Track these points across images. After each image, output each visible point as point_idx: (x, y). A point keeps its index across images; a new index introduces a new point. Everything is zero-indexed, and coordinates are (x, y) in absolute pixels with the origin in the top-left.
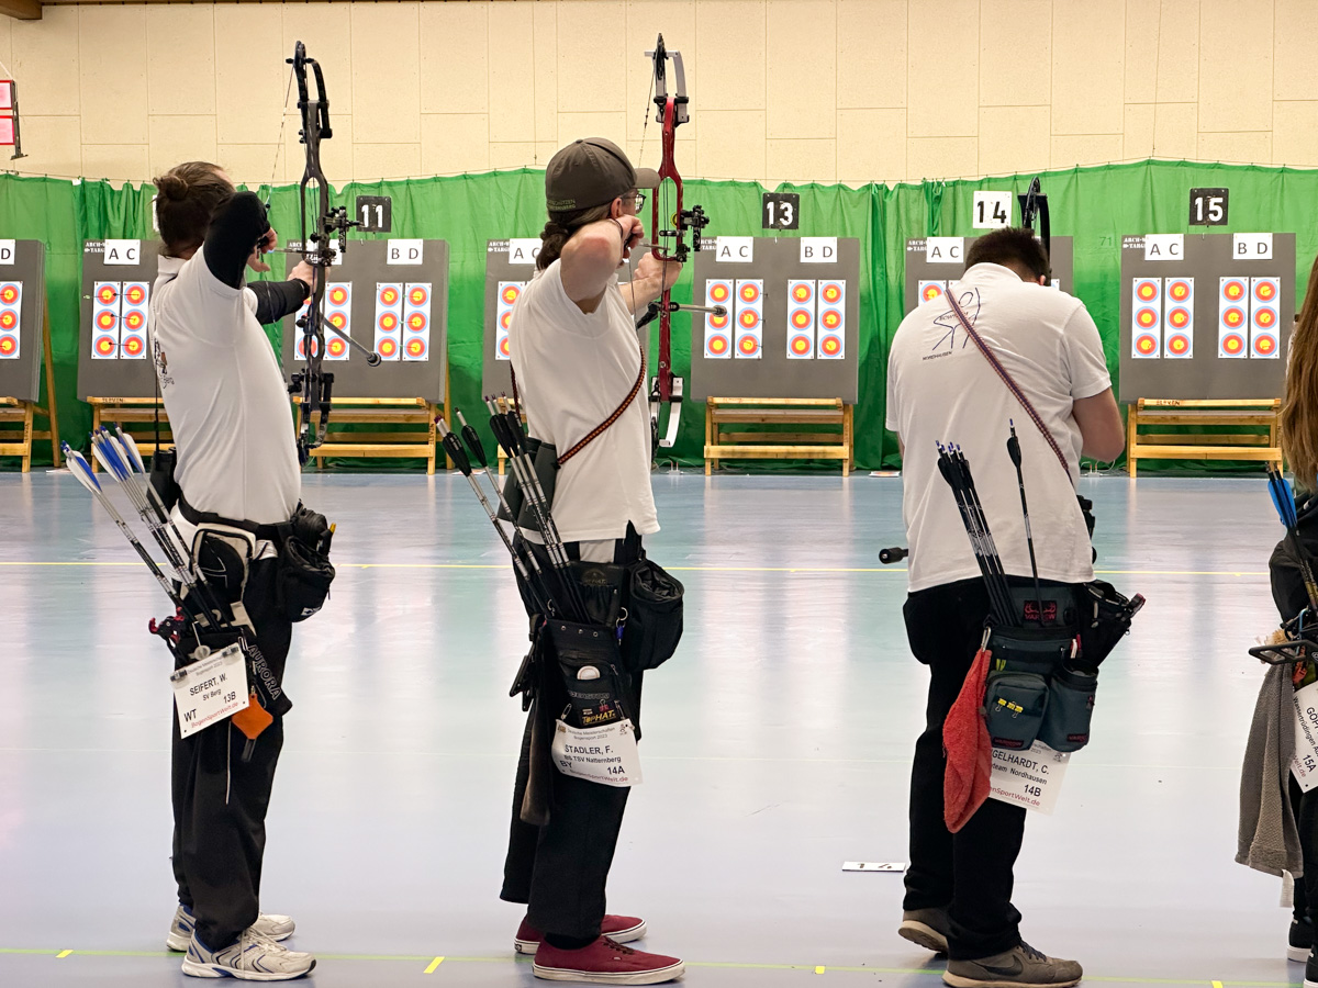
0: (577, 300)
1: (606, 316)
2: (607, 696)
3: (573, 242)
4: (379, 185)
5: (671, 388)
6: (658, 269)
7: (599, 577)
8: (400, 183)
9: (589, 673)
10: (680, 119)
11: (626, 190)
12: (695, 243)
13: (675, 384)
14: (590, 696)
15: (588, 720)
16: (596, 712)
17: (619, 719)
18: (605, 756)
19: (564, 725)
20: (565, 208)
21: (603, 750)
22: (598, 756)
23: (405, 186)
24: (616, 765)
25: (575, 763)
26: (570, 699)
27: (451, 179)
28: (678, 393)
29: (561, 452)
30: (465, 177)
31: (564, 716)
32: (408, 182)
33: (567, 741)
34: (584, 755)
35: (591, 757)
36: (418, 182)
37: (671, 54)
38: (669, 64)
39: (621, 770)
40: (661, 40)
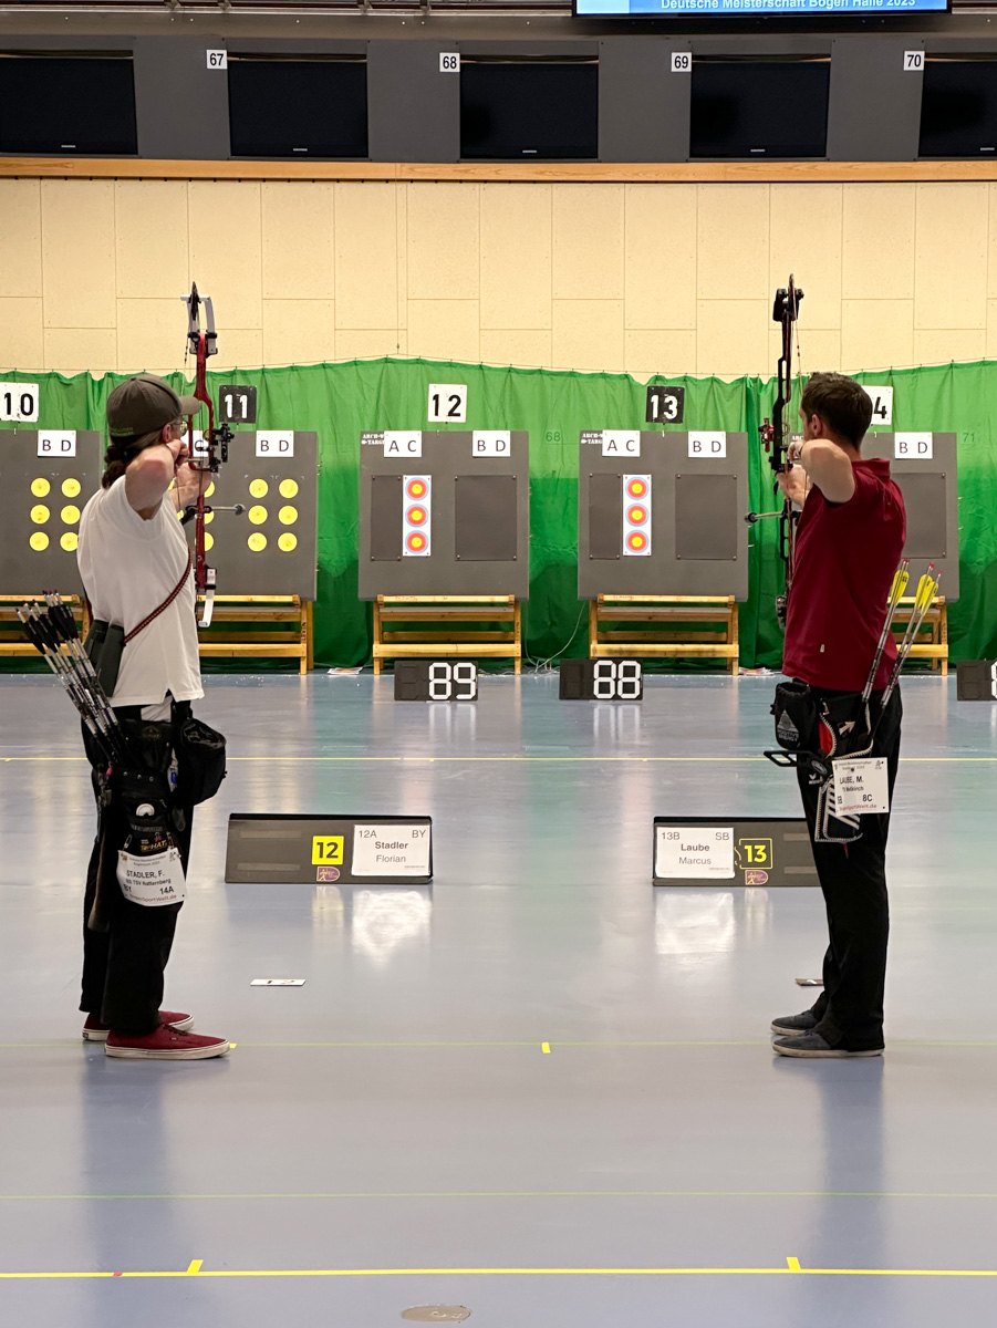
0: (140, 508)
1: (160, 523)
2: (160, 829)
3: (135, 463)
5: (206, 577)
6: (194, 479)
7: (154, 732)
9: (145, 809)
10: (210, 351)
11: (173, 418)
12: (223, 455)
13: (209, 574)
14: (147, 829)
15: (145, 848)
16: (152, 841)
17: (168, 849)
18: (158, 879)
19: (125, 853)
20: (125, 434)
21: (156, 874)
22: (152, 880)
24: (167, 885)
25: (133, 886)
26: (132, 831)
28: (211, 581)
29: (127, 632)
31: (126, 846)
33: (127, 865)
34: (141, 880)
35: (147, 880)
37: (203, 299)
38: (201, 307)
39: (171, 889)
40: (194, 287)
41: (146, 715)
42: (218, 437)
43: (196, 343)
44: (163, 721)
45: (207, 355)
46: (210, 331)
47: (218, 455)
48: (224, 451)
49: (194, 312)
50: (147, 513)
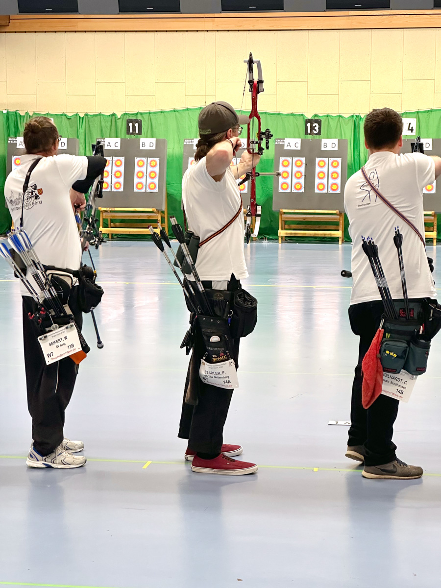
0: (213, 176)
1: (225, 182)
2: (223, 349)
3: (211, 151)
4: (137, 114)
5: (256, 210)
6: (250, 158)
7: (221, 296)
8: (146, 113)
9: (215, 339)
10: (260, 90)
11: (234, 125)
12: (266, 146)
13: (258, 209)
14: (215, 349)
15: (215, 359)
16: (218, 356)
17: (228, 359)
18: (222, 376)
19: (204, 361)
20: (207, 133)
21: (221, 373)
22: (219, 376)
23: (148, 114)
24: (227, 379)
25: (209, 379)
26: (207, 350)
27: (169, 111)
28: (259, 213)
29: (201, 240)
30: (174, 111)
31: (204, 358)
32: (149, 113)
33: (205, 369)
34: (213, 375)
35: (216, 376)
36: (154, 113)
37: (256, 61)
38: (255, 66)
39: (229, 382)
40: (251, 55)
41: (215, 287)
42: (263, 136)
43: (251, 86)
44: (225, 290)
45: (258, 92)
46: (260, 79)
47: (263, 145)
48: (267, 143)
49: (250, 69)
50: (218, 178)
